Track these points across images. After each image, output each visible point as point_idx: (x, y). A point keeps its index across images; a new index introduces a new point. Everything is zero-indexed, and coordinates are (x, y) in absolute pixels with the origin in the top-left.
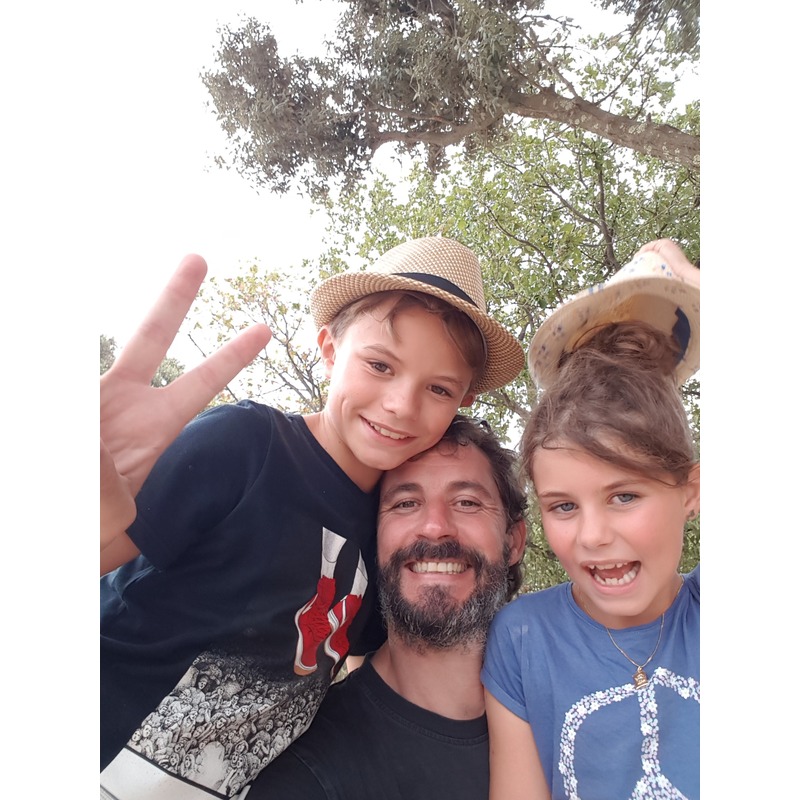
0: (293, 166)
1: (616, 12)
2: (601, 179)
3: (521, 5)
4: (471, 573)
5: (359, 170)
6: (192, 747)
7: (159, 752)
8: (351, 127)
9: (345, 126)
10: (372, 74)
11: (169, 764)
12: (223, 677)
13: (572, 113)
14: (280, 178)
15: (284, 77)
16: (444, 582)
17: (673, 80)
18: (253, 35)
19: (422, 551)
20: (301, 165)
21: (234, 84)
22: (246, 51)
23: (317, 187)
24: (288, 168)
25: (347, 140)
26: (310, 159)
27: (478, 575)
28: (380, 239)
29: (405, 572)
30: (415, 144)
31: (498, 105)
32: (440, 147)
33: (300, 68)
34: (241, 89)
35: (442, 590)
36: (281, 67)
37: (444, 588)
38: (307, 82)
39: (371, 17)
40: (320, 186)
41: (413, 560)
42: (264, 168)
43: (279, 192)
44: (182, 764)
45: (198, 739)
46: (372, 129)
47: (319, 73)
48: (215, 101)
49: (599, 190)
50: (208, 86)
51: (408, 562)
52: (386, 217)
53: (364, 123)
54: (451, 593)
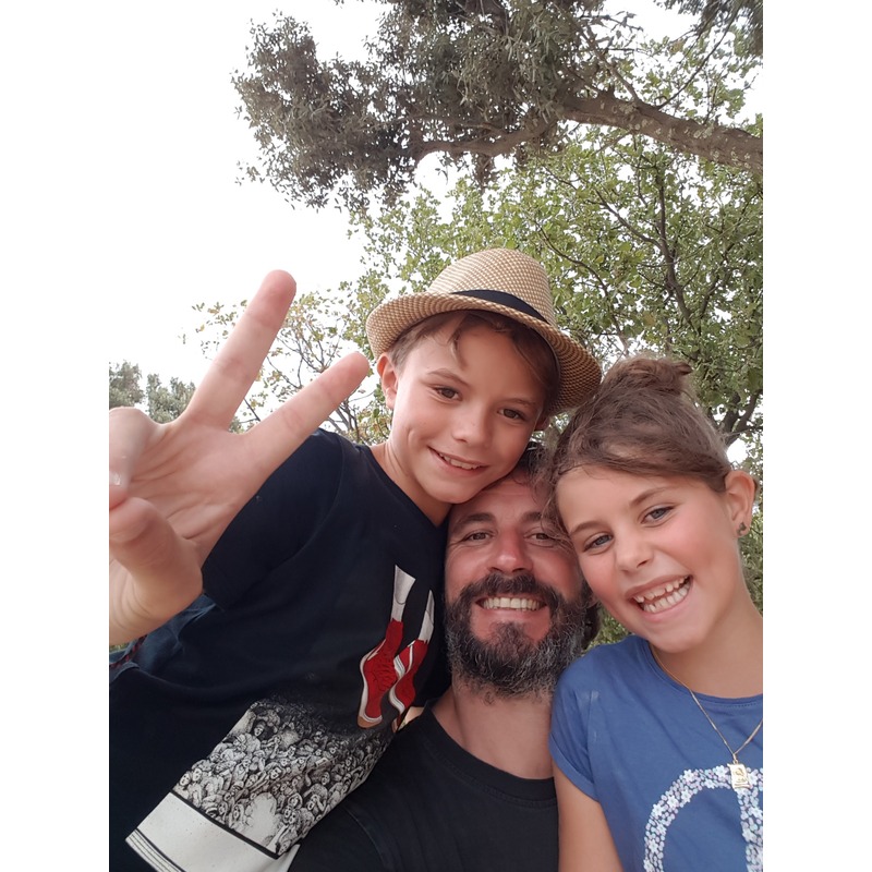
0: (331, 178)
1: (681, 11)
2: (662, 197)
3: (578, 6)
4: (547, 611)
5: (402, 182)
6: (243, 797)
7: (207, 799)
8: (393, 136)
9: (386, 135)
10: (417, 78)
11: (217, 813)
12: (281, 725)
13: (632, 117)
14: (317, 191)
15: (322, 82)
16: (519, 620)
17: (742, 88)
18: (290, 36)
19: (493, 585)
20: (340, 177)
21: (270, 90)
22: (281, 54)
23: (356, 200)
24: (326, 180)
25: (389, 149)
26: (350, 172)
27: (553, 614)
28: (422, 260)
29: (476, 608)
30: (462, 154)
31: (552, 110)
32: (489, 157)
33: (340, 73)
34: (276, 95)
35: (516, 627)
36: (320, 72)
37: (519, 626)
38: (347, 88)
39: (417, 20)
40: (360, 198)
41: (485, 595)
42: (300, 180)
43: (316, 206)
44: (231, 814)
45: (250, 789)
46: (416, 138)
47: (359, 78)
48: (249, 108)
49: (659, 208)
50: (240, 92)
51: (478, 598)
52: (429, 237)
53: (407, 132)
54: (526, 632)
